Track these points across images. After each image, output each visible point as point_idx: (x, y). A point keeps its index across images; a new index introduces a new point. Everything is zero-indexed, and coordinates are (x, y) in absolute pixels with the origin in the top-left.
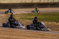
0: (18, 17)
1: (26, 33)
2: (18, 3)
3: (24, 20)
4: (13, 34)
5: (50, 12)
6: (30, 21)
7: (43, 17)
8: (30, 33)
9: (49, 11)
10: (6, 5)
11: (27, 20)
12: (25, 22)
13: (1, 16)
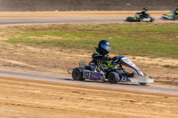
0: (2, 36)
5: (96, 23)
6: (39, 50)
7: (77, 39)
9: (94, 20)
11: (29, 48)
12: (22, 52)
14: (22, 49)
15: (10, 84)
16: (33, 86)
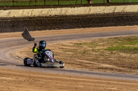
0: (103, 45)
1: (109, 84)
2: (106, 12)
3: (114, 52)
4: (77, 86)
6: (129, 55)
8: (119, 84)
10: (79, 19)
13: (63, 45)
14: (116, 55)
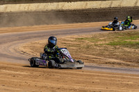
0: (105, 40)
3: (117, 47)
4: (94, 81)
13: (65, 40)
14: (120, 50)
15: (110, 77)
16: (128, 78)
